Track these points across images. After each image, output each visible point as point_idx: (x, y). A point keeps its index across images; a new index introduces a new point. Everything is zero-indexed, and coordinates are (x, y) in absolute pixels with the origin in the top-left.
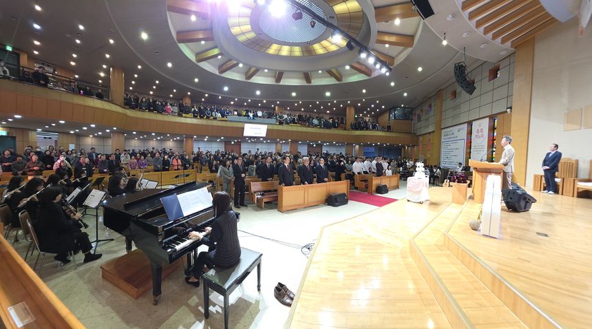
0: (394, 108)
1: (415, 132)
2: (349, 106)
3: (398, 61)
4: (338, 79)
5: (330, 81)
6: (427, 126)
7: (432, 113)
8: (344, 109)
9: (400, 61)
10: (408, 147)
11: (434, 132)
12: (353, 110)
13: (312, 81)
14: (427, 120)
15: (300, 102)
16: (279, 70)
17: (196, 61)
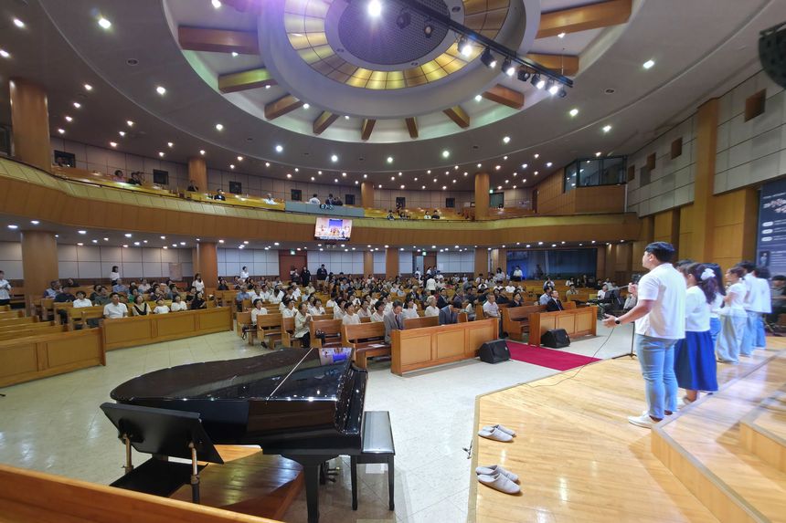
0: (577, 163)
1: (635, 209)
2: (480, 172)
3: (585, 63)
4: (462, 122)
5: (447, 129)
6: (668, 194)
7: (683, 160)
8: (471, 180)
10: (615, 244)
11: (690, 204)
12: (486, 180)
13: (420, 133)
14: (670, 177)
15: (400, 174)
16: (367, 117)
17: (220, 89)
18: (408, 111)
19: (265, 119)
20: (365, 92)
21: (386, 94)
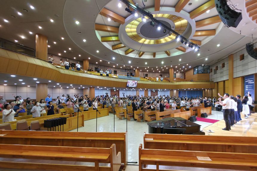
0: (197, 67)
1: (213, 80)
2: (171, 68)
3: (204, 43)
4: (168, 54)
5: (164, 56)
6: (222, 77)
7: (225, 68)
8: (168, 70)
9: (206, 43)
10: (207, 89)
11: (228, 80)
12: (173, 70)
13: (156, 56)
14: (222, 73)
15: (148, 67)
16: (142, 51)
17: (102, 41)
18: (154, 51)
19: (112, 50)
20: (143, 44)
21: (148, 45)
